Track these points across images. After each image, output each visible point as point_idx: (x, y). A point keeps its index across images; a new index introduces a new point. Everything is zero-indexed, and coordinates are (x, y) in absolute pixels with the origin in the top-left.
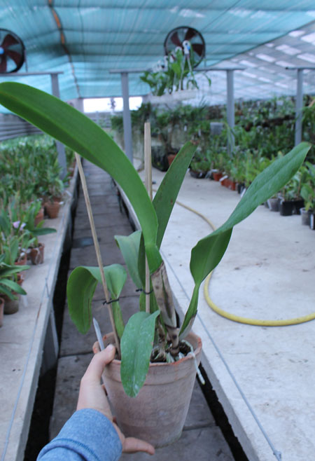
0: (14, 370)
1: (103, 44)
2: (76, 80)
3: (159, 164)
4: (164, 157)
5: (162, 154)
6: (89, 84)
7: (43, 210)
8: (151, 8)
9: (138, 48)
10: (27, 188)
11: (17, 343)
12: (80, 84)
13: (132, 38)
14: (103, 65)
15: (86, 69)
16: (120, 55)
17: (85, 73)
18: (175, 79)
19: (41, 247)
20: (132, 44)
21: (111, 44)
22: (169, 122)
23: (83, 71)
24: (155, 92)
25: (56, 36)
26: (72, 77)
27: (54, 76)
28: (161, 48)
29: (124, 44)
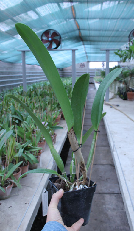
0: (26, 203)
1: (99, 36)
2: (86, 53)
3: (122, 96)
4: (125, 93)
5: (124, 91)
6: (92, 55)
7: (60, 116)
8: (123, 19)
9: (116, 38)
10: (54, 104)
11: (31, 187)
12: (88, 55)
13: (113, 33)
14: (99, 46)
15: (91, 48)
16: (107, 42)
17: (90, 50)
18: (132, 54)
19: (55, 135)
20: (113, 37)
21: (103, 36)
22: (129, 75)
23: (89, 49)
24: (122, 60)
25: (77, 33)
26: (84, 52)
27: (74, 51)
28: (127, 39)
29: (109, 37)
